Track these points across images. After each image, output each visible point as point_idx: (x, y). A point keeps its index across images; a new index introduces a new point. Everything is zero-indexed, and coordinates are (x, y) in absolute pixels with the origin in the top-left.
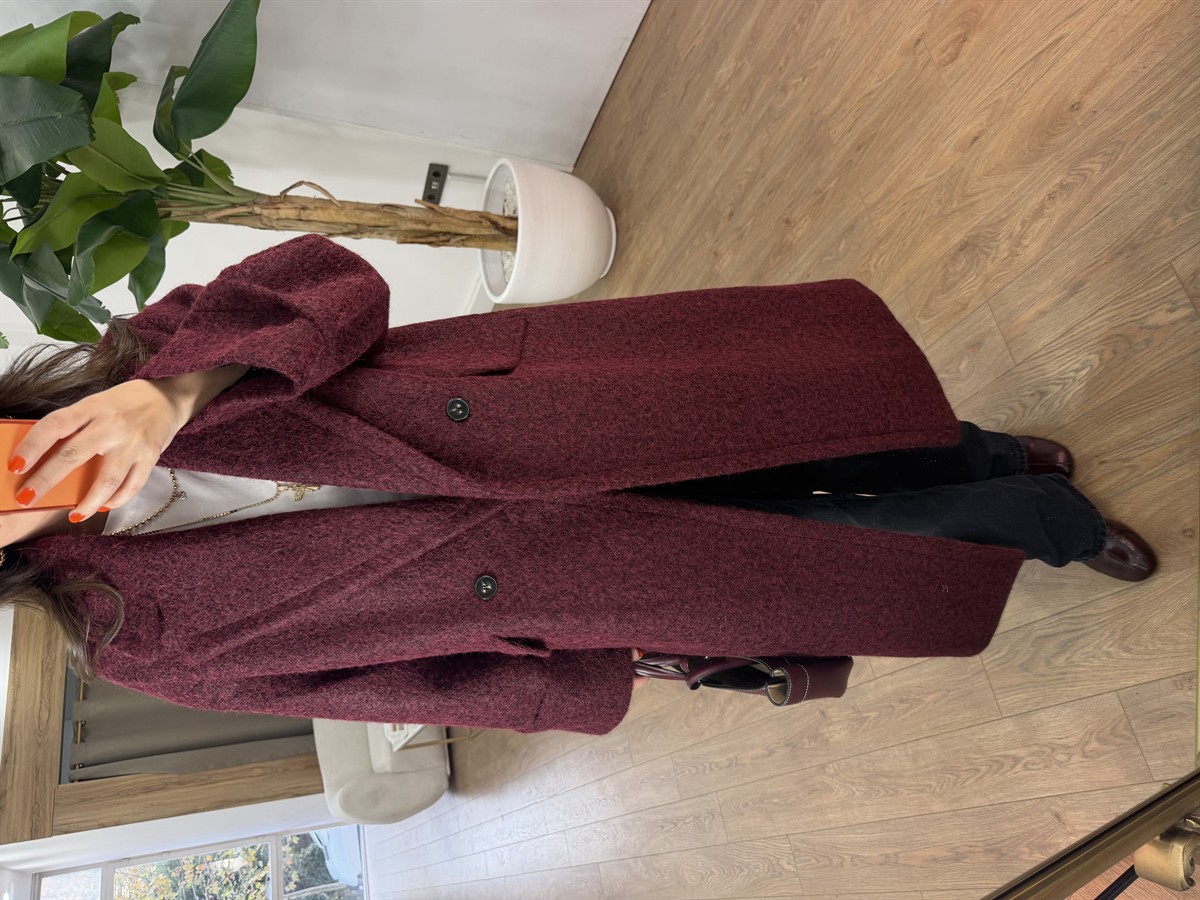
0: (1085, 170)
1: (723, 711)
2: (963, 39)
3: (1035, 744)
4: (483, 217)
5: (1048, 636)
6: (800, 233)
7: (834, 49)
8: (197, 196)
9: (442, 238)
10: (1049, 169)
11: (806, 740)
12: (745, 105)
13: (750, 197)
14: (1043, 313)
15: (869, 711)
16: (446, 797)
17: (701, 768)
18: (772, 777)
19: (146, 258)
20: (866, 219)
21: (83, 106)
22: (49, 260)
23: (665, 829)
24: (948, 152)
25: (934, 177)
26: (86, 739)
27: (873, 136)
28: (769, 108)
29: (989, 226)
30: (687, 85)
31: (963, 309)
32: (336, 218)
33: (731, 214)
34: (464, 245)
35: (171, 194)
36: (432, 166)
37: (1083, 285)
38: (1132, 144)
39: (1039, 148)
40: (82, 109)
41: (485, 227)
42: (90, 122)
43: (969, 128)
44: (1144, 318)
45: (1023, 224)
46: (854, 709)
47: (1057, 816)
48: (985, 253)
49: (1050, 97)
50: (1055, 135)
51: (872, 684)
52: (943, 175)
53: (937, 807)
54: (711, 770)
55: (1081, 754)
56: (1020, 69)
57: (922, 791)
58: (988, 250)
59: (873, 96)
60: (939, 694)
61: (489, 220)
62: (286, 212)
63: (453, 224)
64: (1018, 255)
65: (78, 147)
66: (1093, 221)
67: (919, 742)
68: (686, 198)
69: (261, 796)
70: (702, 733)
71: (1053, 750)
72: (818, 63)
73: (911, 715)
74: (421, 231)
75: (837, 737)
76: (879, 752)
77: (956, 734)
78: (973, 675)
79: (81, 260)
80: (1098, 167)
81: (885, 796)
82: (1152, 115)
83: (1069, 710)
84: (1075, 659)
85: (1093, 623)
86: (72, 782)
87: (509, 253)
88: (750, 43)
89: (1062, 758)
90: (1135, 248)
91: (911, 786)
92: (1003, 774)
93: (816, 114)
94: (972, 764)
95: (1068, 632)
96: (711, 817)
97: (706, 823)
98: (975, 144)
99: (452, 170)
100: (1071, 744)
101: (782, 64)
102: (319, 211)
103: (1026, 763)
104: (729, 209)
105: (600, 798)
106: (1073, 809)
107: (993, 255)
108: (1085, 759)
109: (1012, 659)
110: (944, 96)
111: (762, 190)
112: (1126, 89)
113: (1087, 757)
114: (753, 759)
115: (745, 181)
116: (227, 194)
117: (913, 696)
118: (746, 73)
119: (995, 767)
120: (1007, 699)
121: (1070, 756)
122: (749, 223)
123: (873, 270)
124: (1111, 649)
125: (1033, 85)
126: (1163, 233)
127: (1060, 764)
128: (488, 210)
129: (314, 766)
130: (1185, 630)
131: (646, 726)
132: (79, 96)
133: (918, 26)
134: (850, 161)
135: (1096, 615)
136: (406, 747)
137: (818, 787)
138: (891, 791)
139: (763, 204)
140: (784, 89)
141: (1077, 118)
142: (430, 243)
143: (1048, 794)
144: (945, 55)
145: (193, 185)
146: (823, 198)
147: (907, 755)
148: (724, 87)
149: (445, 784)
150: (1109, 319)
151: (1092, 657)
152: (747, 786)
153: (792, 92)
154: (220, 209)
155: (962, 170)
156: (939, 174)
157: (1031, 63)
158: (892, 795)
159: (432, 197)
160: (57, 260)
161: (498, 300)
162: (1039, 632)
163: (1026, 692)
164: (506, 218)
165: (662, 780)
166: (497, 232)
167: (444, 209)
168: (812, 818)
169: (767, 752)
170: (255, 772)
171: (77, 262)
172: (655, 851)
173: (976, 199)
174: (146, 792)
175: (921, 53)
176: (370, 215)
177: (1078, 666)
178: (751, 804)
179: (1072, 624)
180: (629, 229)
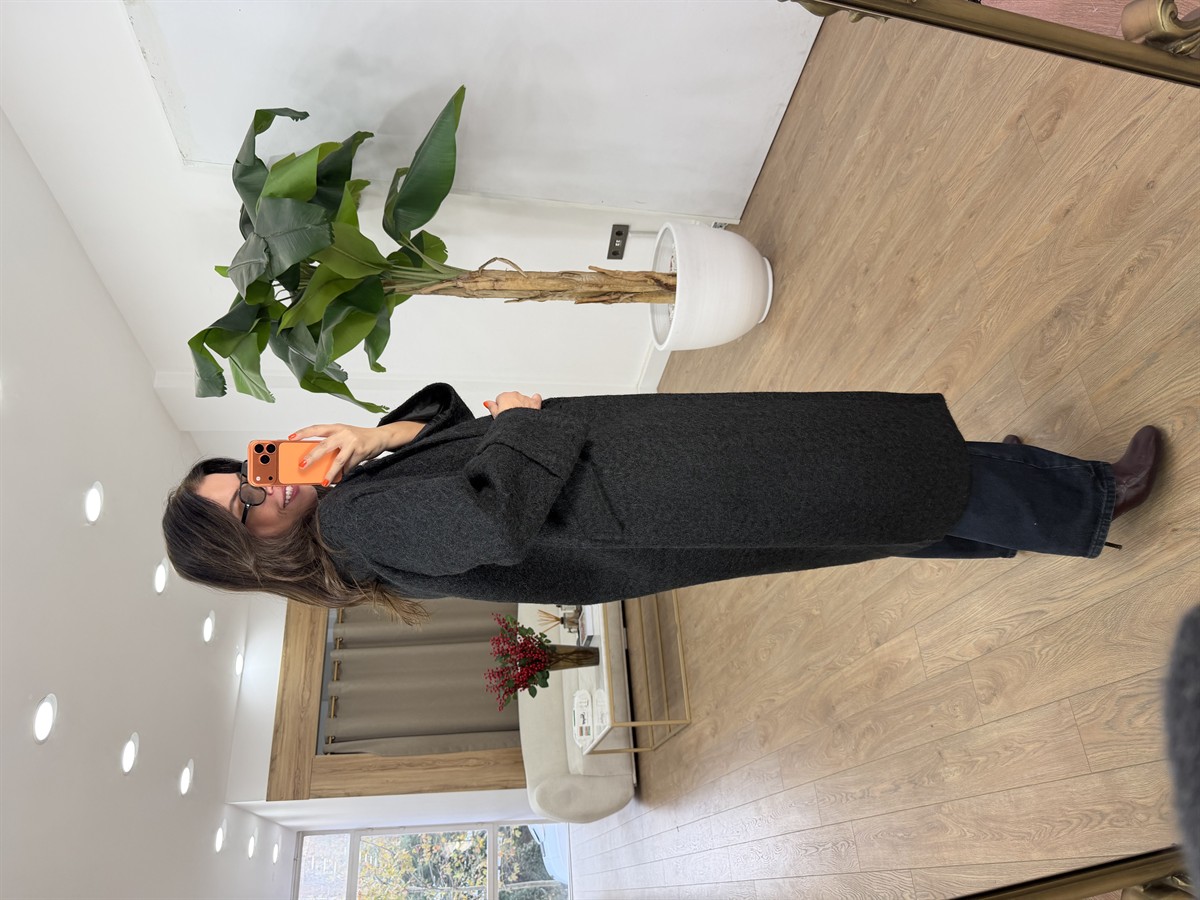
0: (1158, 246)
1: (857, 745)
2: (1057, 117)
3: (1119, 802)
4: (649, 276)
5: (1130, 696)
6: (923, 291)
7: (951, 122)
8: (414, 276)
9: (613, 297)
10: (1128, 243)
11: (925, 779)
12: (878, 170)
13: (882, 255)
14: (1124, 382)
15: (979, 755)
16: (633, 803)
17: (838, 797)
18: (898, 811)
19: (376, 329)
20: (977, 282)
21: (326, 217)
22: (304, 334)
23: (809, 853)
24: (1044, 223)
25: (1033, 246)
26: (338, 715)
27: (982, 205)
28: (898, 174)
29: (1079, 295)
30: (831, 149)
31: (1058, 373)
32: (523, 287)
33: (867, 270)
34: (632, 301)
35: (394, 275)
36: (614, 227)
37: (1158, 357)
39: (1120, 223)
40: (325, 220)
41: (650, 285)
42: (331, 228)
43: (1062, 201)
45: (1107, 294)
46: (965, 751)
48: (1076, 321)
49: (1128, 175)
50: (1134, 211)
51: (981, 729)
52: (1039, 246)
53: (1035, 855)
54: (848, 800)
55: (1157, 815)
56: (1106, 147)
57: (1023, 838)
58: (1076, 317)
59: (983, 167)
60: (1037, 745)
61: (653, 278)
62: (483, 284)
63: (621, 285)
64: (1103, 324)
66: (1165, 296)
67: (1021, 790)
68: (829, 253)
69: (475, 784)
70: (840, 764)
71: (1134, 808)
72: (937, 134)
73: (1014, 763)
74: (594, 293)
75: (952, 777)
76: (987, 796)
77: (1052, 785)
78: (1067, 729)
79: (326, 335)
80: (1169, 244)
81: (992, 839)
84: (1152, 721)
86: (326, 754)
88: (882, 113)
89: (1142, 818)
91: (1015, 832)
92: (1091, 828)
93: (936, 181)
94: (1066, 816)
95: (1144, 694)
96: (847, 845)
97: (842, 849)
98: (1068, 216)
99: (631, 229)
100: (1149, 805)
101: (908, 134)
102: (509, 282)
103: (1112, 819)
104: (865, 265)
105: (757, 818)
107: (1082, 324)
108: (1161, 821)
109: (1099, 715)
110: (1041, 170)
111: (891, 250)
113: (1162, 818)
114: (882, 793)
115: (878, 240)
116: (437, 271)
117: (1016, 745)
118: (879, 141)
120: (1096, 755)
121: (1149, 816)
122: (881, 280)
123: (983, 331)
127: (1140, 822)
128: (654, 270)
129: (518, 762)
132: (325, 210)
133: (1021, 103)
134: (963, 228)
136: (592, 752)
137: (935, 825)
138: (997, 836)
139: (893, 262)
140: (909, 157)
141: (1152, 196)
142: (603, 302)
144: (1042, 131)
145: (413, 266)
146: (941, 260)
147: (1011, 801)
148: (861, 153)
149: (631, 791)
150: (1179, 391)
152: (877, 818)
153: (915, 160)
154: (431, 285)
155: (1057, 240)
156: (1037, 243)
157: (1114, 142)
158: (997, 840)
159: (616, 253)
160: (309, 333)
161: (662, 348)
162: (1122, 692)
163: (1110, 750)
164: (669, 275)
165: (807, 805)
166: (660, 289)
167: (614, 272)
168: (930, 855)
169: (893, 787)
170: (471, 762)
171: (323, 336)
172: (801, 874)
173: (1068, 268)
174: (383, 770)
175: (1022, 128)
176: (551, 282)
177: (1155, 728)
178: (879, 836)
179: (1151, 686)
180: (783, 279)
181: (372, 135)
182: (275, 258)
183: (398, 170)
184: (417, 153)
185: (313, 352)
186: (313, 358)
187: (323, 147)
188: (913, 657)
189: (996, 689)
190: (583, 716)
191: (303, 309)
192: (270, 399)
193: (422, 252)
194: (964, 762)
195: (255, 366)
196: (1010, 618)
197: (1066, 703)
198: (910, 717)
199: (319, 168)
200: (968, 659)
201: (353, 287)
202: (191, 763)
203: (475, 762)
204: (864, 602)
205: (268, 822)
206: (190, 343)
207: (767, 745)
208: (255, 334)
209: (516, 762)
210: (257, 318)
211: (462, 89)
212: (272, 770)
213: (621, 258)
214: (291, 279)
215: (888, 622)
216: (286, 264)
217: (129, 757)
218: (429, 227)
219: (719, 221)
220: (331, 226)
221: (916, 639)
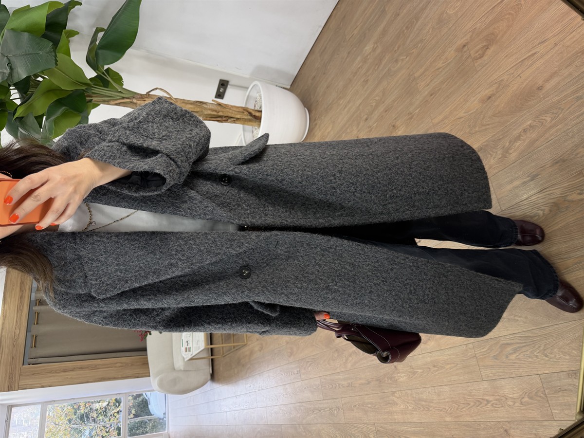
0: (542, 119)
1: (347, 360)
2: (487, 48)
3: (498, 395)
4: (245, 110)
5: (508, 344)
6: (400, 132)
7: (423, 44)
8: (105, 93)
9: (224, 119)
10: (524, 117)
11: (386, 379)
12: (377, 67)
13: (376, 112)
14: (517, 187)
15: (418, 369)
16: (209, 383)
17: (334, 385)
18: (368, 394)
21: (52, 48)
22: (32, 121)
23: (315, 412)
24: (475, 102)
25: (468, 114)
26: (37, 346)
27: (439, 90)
28: (388, 70)
29: (493, 141)
30: (349, 53)
33: (366, 119)
34: (234, 123)
35: (93, 91)
36: (221, 81)
37: (537, 176)
38: (567, 110)
39: (520, 106)
40: (52, 50)
41: (245, 115)
42: (56, 56)
43: (487, 92)
44: (566, 196)
45: (510, 142)
46: (411, 367)
47: (506, 431)
48: (491, 154)
49: (527, 82)
50: (529, 101)
51: (420, 356)
52: (472, 114)
53: (448, 419)
54: (339, 387)
55: (520, 403)
56: (514, 66)
57: (441, 411)
59: (440, 70)
60: (453, 365)
61: (247, 111)
63: (230, 113)
64: (506, 157)
65: (49, 69)
66: (544, 146)
67: (442, 387)
68: (345, 108)
69: (120, 376)
70: (336, 369)
71: (506, 399)
72: (414, 51)
73: (438, 373)
74: (214, 115)
75: (401, 379)
76: (421, 389)
77: (460, 385)
78: (470, 358)
79: (48, 124)
80: (549, 119)
81: (423, 410)
82: (577, 97)
83: (515, 381)
84: (520, 357)
85: (530, 341)
86: (29, 365)
87: (256, 127)
88: (381, 36)
89: (510, 403)
90: (564, 161)
91: (436, 407)
92: (481, 407)
93: (412, 75)
94: (467, 401)
95: (518, 343)
96: (338, 410)
97: (335, 412)
98: (489, 100)
99: (230, 83)
100: (515, 398)
101: (396, 49)
103: (493, 404)
104: (366, 116)
105: (284, 393)
106: (514, 428)
107: (494, 156)
108: (521, 406)
109: (489, 352)
110: (475, 74)
111: (382, 109)
112: (566, 82)
113: (523, 405)
114: (360, 385)
115: (374, 104)
117: (440, 365)
118: (379, 51)
119: (478, 403)
120: (485, 372)
121: (515, 403)
122: (375, 125)
124: (537, 354)
125: (520, 75)
126: (579, 155)
127: (509, 406)
128: (247, 106)
129: (146, 364)
130: (575, 350)
131: (308, 362)
132: (51, 44)
133: (465, 38)
134: (427, 101)
135: (532, 337)
136: (191, 359)
137: (391, 402)
138: (426, 409)
139: (383, 116)
140: (397, 61)
141: (541, 94)
142: (218, 121)
143: (503, 420)
144: (477, 54)
145: (104, 87)
146: (411, 118)
147: (435, 392)
148: (367, 56)
149: (209, 377)
150: (549, 194)
151: (529, 357)
152: (356, 397)
153: (400, 63)
154: (116, 100)
155: (482, 112)
156: (471, 112)
157: (520, 64)
158: (427, 411)
159: (220, 95)
160: (36, 121)
162: (504, 341)
163: (495, 370)
164: (258, 111)
165: (315, 389)
166: (251, 118)
167: (226, 105)
168: (387, 417)
169: (367, 382)
170: (118, 365)
172: (309, 423)
175: (465, 52)
177: (522, 360)
178: (357, 406)
179: (521, 340)
180: (315, 120)
181: (82, 4)
182: (14, 70)
183: (97, 28)
185: (38, 133)
186: (37, 136)
187: (51, 4)
190: (187, 342)
191: (31, 105)
194: (409, 372)
199: (48, 17)
201: (67, 95)
203: (120, 365)
207: (292, 357)
209: (144, 364)
214: (24, 87)
216: (22, 73)
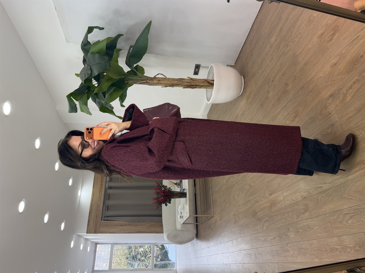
0: (363, 75)
1: (264, 225)
2: (334, 34)
3: (342, 245)
5: (347, 214)
6: (290, 88)
7: (301, 35)
8: (135, 78)
9: (195, 86)
10: (354, 74)
11: (284, 236)
12: (278, 50)
13: (278, 76)
14: (350, 117)
15: (300, 230)
16: (195, 239)
17: (257, 240)
18: (274, 245)
19: (122, 94)
20: (306, 85)
21: (108, 60)
23: (247, 256)
24: (328, 68)
25: (324, 75)
26: (108, 210)
27: (309, 61)
28: (283, 51)
29: (338, 90)
30: (263, 43)
31: (330, 114)
32: (167, 83)
33: (273, 81)
34: (200, 88)
35: (129, 78)
36: (196, 65)
37: (361, 110)
39: (352, 68)
41: (206, 83)
43: (334, 61)
45: (347, 90)
46: (296, 228)
48: (336, 98)
49: (355, 53)
50: (356, 64)
51: (301, 222)
52: (326, 74)
54: (260, 241)
55: (354, 250)
56: (348, 45)
57: (312, 255)
58: (337, 97)
59: (310, 50)
60: (318, 227)
61: (207, 81)
62: (155, 81)
63: (197, 83)
64: (345, 99)
67: (312, 240)
68: (262, 75)
69: (148, 231)
70: (258, 230)
71: (347, 248)
72: (296, 39)
73: (311, 232)
74: (189, 85)
75: (291, 236)
76: (302, 242)
77: (322, 239)
78: (327, 223)
81: (303, 255)
83: (351, 236)
84: (353, 221)
85: (359, 211)
86: (104, 220)
88: (279, 32)
89: (349, 250)
91: (310, 253)
92: (334, 253)
93: (295, 54)
94: (326, 249)
95: (353, 213)
96: (259, 255)
98: (336, 66)
99: (201, 66)
100: (352, 247)
101: (287, 39)
102: (163, 81)
103: (340, 251)
105: (232, 245)
107: (338, 99)
108: (355, 252)
109: (337, 219)
110: (328, 51)
111: (281, 74)
114: (270, 239)
115: (277, 71)
116: (141, 77)
117: (311, 227)
118: (278, 41)
119: (332, 251)
120: (335, 231)
121: (351, 250)
122: (277, 83)
123: (308, 100)
124: (363, 220)
125: (351, 49)
127: (348, 252)
131: (244, 226)
132: (108, 57)
133: (323, 30)
134: (303, 68)
136: (184, 223)
137: (286, 250)
139: (281, 78)
140: (287, 46)
141: (362, 60)
142: (191, 88)
144: (329, 39)
145: (133, 75)
146: (296, 78)
147: (309, 244)
148: (272, 44)
149: (195, 236)
151: (358, 221)
152: (268, 247)
153: (289, 47)
154: (139, 81)
155: (332, 73)
157: (351, 43)
158: (305, 255)
159: (196, 73)
160: (102, 95)
161: (209, 103)
162: (345, 212)
163: (341, 230)
164: (212, 80)
165: (247, 242)
166: (209, 84)
167: (195, 79)
168: (284, 259)
169: (274, 238)
171: (107, 96)
172: (245, 263)
173: (335, 82)
174: (121, 226)
175: (323, 38)
176: (176, 81)
177: (355, 224)
178: (269, 252)
179: (354, 211)
180: (247, 83)
181: (123, 35)
182: (93, 72)
183: (130, 46)
184: (136, 41)
185: (104, 101)
186: (103, 102)
187: (108, 38)
188: (281, 199)
189: (306, 210)
190: (181, 213)
191: (101, 87)
192: (90, 114)
193: (137, 71)
194: (295, 231)
195: (86, 104)
196: (311, 188)
197: (328, 215)
198: (280, 217)
199: (107, 44)
200: (298, 200)
201: (116, 81)
202: (64, 221)
203: (148, 225)
204: (267, 182)
205: (87, 240)
206: (67, 96)
207: (236, 224)
208: (86, 95)
209: (161, 225)
210: (87, 90)
211: (151, 22)
212: (88, 225)
213: (197, 75)
214: (97, 78)
215: (274, 188)
216: (96, 73)
217: (46, 218)
218: (140, 64)
219: (228, 64)
220: (110, 62)
221: (283, 194)
